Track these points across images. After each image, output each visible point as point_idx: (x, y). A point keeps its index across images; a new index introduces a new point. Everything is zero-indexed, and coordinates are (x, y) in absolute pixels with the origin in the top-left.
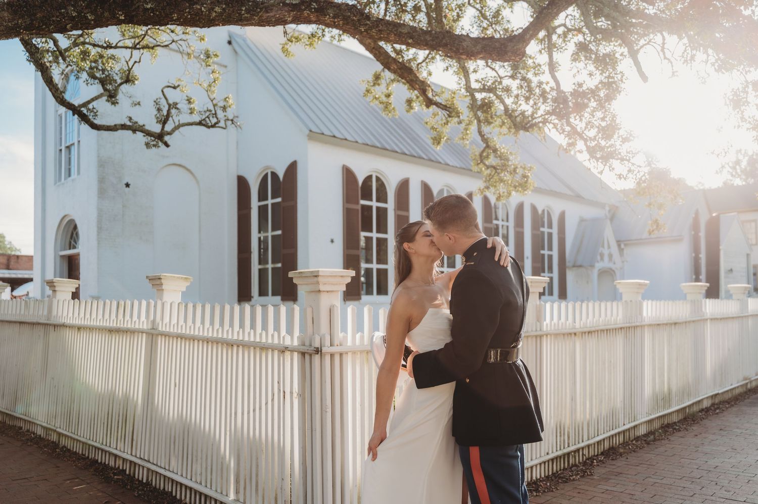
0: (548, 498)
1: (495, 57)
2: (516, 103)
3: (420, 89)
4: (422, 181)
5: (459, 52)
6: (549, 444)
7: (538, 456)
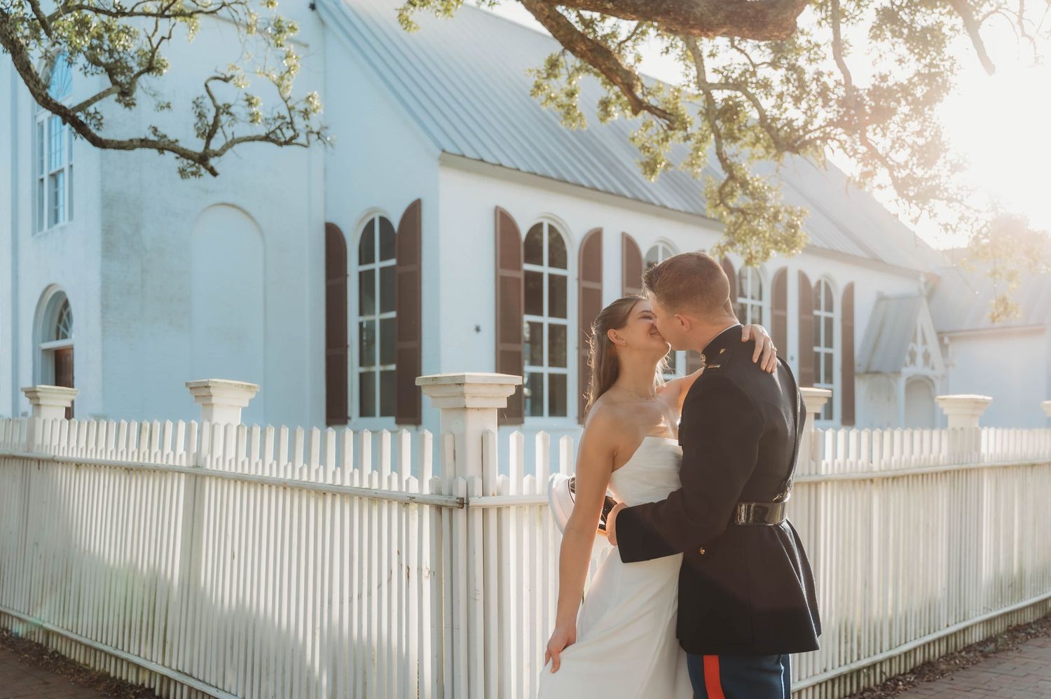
1: (747, 32)
2: (779, 107)
3: (623, 84)
4: (623, 234)
5: (688, 24)
6: (827, 654)
7: (810, 673)
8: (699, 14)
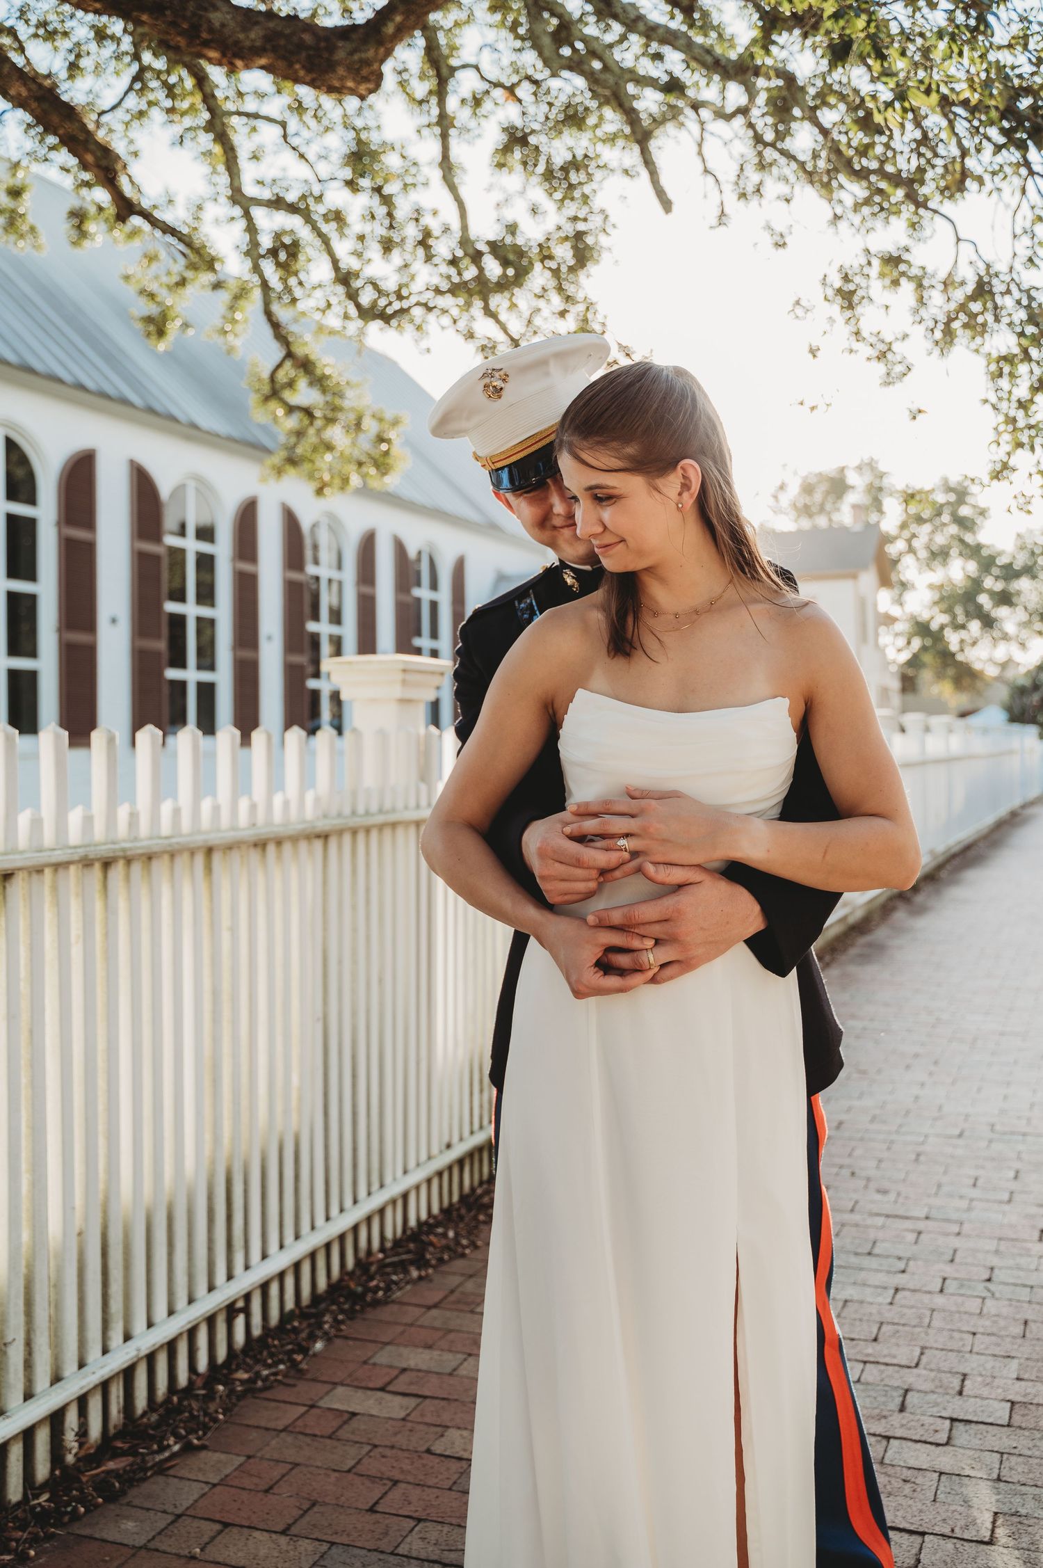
0: (454, 1280)
1: (302, 73)
2: (359, 255)
3: (98, 166)
4: (132, 462)
5: (199, 37)
6: (451, 1117)
7: (423, 1156)
8: (217, 24)
